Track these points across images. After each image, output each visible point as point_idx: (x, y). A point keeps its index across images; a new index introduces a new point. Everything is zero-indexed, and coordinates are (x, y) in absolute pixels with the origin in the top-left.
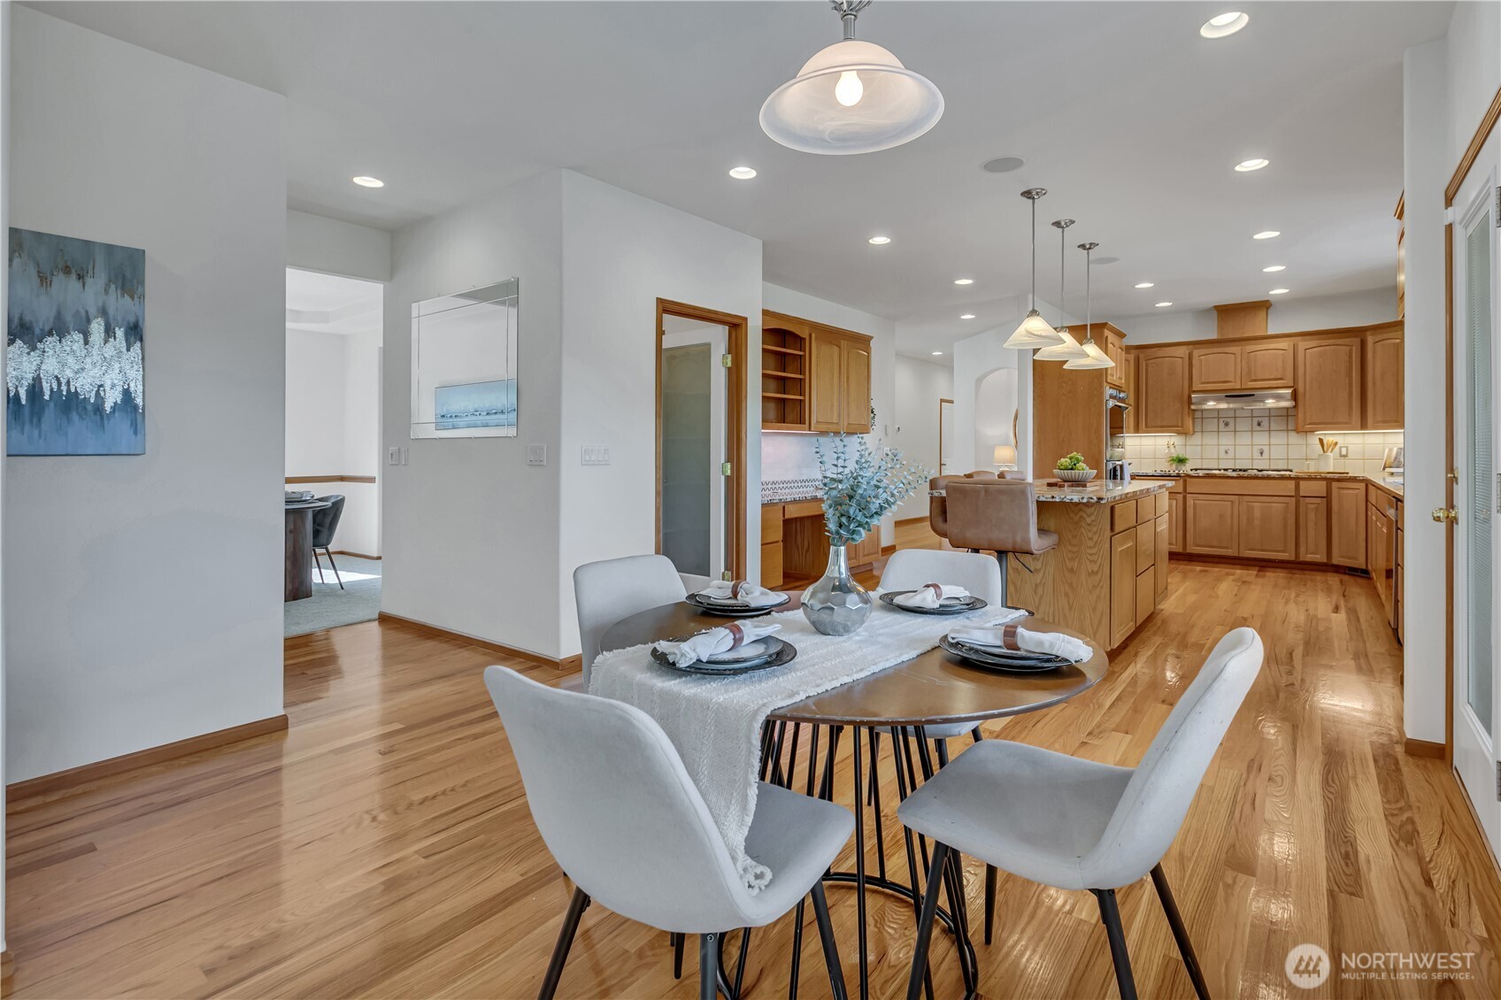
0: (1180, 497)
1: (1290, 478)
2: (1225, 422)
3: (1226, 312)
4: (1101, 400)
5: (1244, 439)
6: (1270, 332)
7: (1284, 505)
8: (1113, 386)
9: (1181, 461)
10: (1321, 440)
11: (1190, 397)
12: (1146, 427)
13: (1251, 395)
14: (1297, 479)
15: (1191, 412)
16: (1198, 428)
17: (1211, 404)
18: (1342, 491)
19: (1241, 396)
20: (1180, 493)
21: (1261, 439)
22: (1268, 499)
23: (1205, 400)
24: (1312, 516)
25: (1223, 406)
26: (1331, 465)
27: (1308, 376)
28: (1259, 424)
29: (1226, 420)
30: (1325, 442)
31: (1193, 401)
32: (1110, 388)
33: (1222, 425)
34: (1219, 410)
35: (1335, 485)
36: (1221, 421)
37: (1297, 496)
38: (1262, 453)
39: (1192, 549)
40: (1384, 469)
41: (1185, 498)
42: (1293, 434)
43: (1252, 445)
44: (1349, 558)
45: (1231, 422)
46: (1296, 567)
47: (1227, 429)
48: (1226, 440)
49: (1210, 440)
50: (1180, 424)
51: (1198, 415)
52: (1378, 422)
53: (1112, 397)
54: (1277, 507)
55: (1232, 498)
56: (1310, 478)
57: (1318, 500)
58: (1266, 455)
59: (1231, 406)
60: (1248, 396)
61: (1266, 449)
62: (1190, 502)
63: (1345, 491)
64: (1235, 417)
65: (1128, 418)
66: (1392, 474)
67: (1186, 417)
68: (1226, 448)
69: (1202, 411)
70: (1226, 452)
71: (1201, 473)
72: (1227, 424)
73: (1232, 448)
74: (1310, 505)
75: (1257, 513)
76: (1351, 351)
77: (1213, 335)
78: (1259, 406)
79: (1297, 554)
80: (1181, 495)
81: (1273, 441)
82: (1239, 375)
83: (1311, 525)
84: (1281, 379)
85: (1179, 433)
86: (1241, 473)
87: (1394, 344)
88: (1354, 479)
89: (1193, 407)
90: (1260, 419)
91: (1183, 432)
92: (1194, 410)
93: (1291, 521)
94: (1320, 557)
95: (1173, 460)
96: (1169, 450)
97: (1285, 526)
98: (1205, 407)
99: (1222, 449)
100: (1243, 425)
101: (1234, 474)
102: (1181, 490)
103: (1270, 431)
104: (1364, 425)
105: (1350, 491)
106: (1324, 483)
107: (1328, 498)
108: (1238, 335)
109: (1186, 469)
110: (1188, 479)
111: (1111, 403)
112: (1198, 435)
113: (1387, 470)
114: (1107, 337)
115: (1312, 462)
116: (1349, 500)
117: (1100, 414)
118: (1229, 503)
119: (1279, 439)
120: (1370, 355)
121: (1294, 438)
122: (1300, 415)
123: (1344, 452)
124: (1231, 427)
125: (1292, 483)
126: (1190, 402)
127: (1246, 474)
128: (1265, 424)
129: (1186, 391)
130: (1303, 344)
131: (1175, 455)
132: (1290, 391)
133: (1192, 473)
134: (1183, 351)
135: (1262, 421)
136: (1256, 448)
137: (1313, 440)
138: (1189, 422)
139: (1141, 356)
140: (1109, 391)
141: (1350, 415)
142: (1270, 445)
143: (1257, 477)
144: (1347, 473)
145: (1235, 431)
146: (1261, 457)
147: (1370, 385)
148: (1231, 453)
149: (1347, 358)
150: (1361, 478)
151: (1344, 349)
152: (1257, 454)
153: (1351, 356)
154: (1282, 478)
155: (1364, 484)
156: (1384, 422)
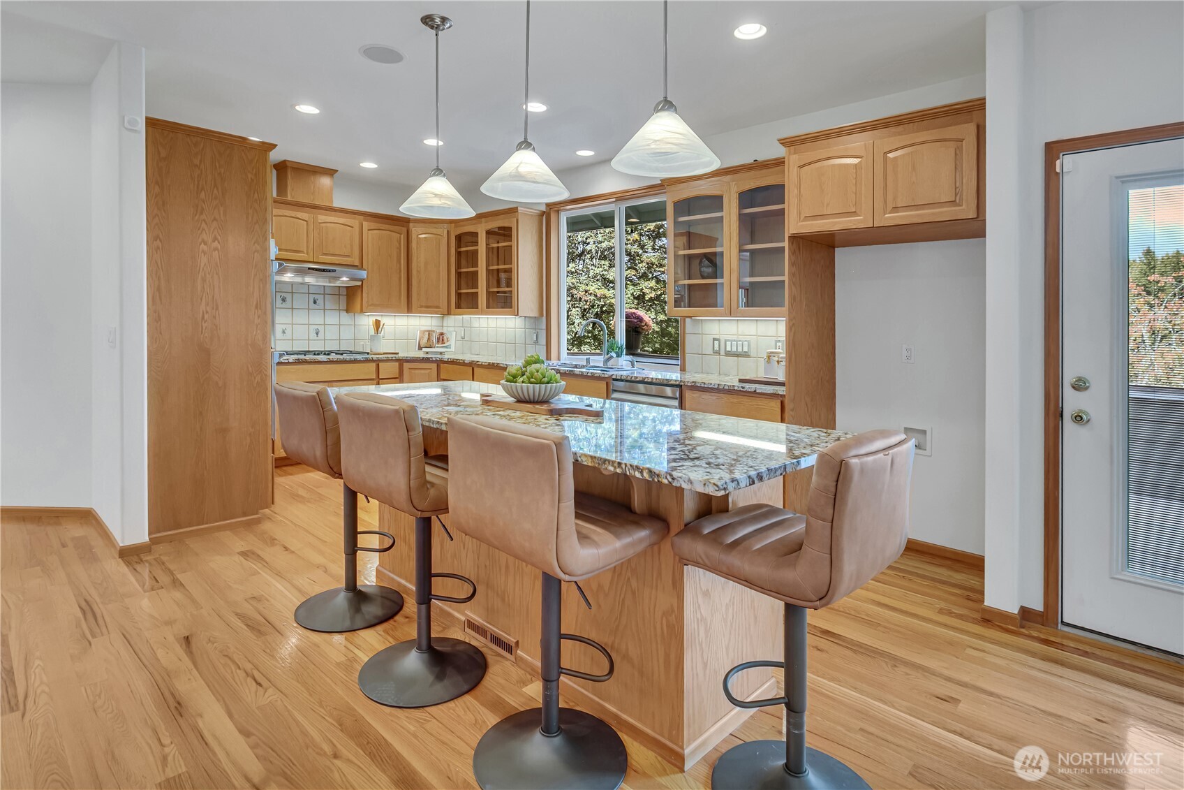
1: (372, 361)
3: (297, 171)
4: (266, 260)
5: (301, 317)
6: (336, 204)
10: (377, 324)
13: (332, 271)
14: (378, 362)
17: (288, 276)
18: (413, 371)
19: (324, 270)
21: (317, 318)
23: (282, 272)
28: (315, 302)
29: (283, 295)
30: (381, 323)
33: (279, 300)
36: (279, 295)
37: (377, 379)
38: (317, 334)
40: (420, 348)
42: (344, 314)
43: (309, 324)
45: (288, 297)
47: (284, 305)
48: (284, 318)
52: (421, 307)
56: (387, 360)
58: (321, 334)
60: (329, 271)
61: (321, 328)
63: (417, 371)
64: (292, 293)
68: (284, 327)
70: (284, 332)
72: (284, 300)
73: (289, 328)
76: (400, 237)
81: (328, 321)
82: (311, 247)
84: (348, 256)
88: (426, 360)
90: (316, 296)
98: (281, 278)
99: (280, 327)
100: (300, 301)
103: (324, 310)
104: (409, 309)
105: (423, 371)
106: (397, 364)
108: (309, 201)
116: (422, 378)
117: (264, 281)
119: (332, 318)
120: (414, 245)
121: (346, 318)
122: (364, 295)
124: (288, 304)
128: (320, 302)
130: (367, 225)
135: (317, 299)
136: (312, 328)
137: (366, 321)
141: (400, 298)
142: (324, 325)
143: (346, 361)
144: (398, 353)
145: (309, 309)
146: (318, 338)
147: (414, 272)
148: (288, 332)
149: (398, 245)
150: (434, 359)
151: (396, 236)
152: (313, 335)
153: (400, 244)
154: (367, 361)
155: (436, 365)
156: (427, 307)
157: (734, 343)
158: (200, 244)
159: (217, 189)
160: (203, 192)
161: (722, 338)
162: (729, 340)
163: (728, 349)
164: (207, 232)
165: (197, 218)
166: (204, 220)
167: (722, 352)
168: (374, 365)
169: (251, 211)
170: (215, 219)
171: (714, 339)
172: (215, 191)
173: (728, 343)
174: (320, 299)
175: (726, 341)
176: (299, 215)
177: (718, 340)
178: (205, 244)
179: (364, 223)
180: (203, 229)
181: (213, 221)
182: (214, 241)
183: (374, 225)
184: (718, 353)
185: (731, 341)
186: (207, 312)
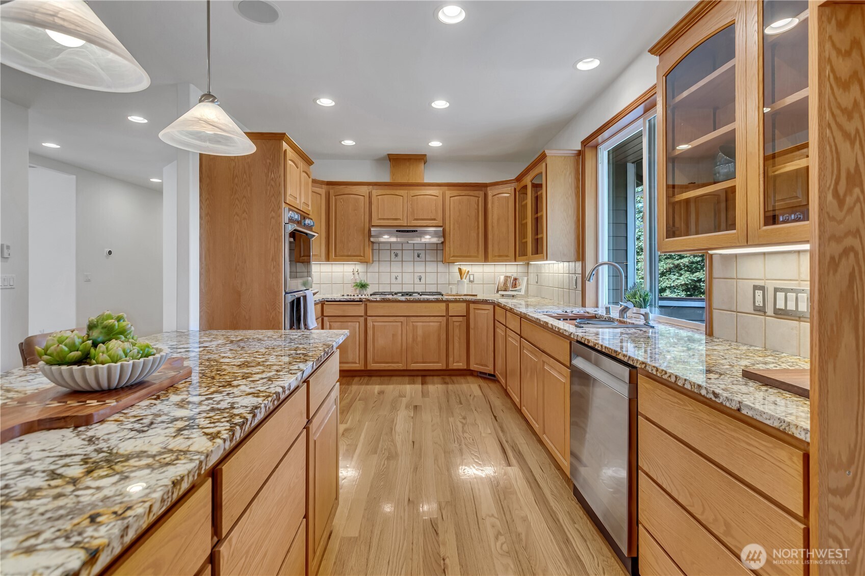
0: (362, 320)
1: (442, 301)
2: (395, 252)
3: (397, 160)
4: (280, 224)
5: (409, 268)
6: (426, 180)
7: (439, 323)
8: (292, 208)
9: (363, 286)
10: (460, 270)
11: (370, 230)
12: (336, 256)
13: (414, 231)
14: (447, 302)
15: (370, 243)
16: (376, 258)
17: (386, 238)
18: (477, 311)
19: (408, 231)
20: (362, 316)
21: (420, 268)
22: (427, 319)
23: (380, 235)
24: (457, 331)
25: (394, 239)
26: (465, 289)
27: (452, 219)
28: (419, 256)
30: (463, 272)
31: (373, 233)
32: (290, 210)
33: (393, 255)
34: (391, 243)
35: (472, 306)
36: (393, 252)
37: (448, 316)
38: (420, 279)
39: (373, 366)
40: (498, 291)
41: (366, 320)
42: (440, 264)
43: (414, 272)
44: (482, 365)
45: (399, 253)
46: (448, 374)
47: (397, 259)
48: (396, 268)
49: (385, 267)
50: (362, 255)
51: (376, 246)
52: (495, 256)
53: (291, 220)
54: (434, 325)
55: (402, 319)
56: (456, 301)
57: (460, 319)
58: (423, 281)
59: (399, 240)
60: (412, 231)
61: (423, 276)
62: (370, 324)
63: (479, 311)
64: (402, 250)
65: (317, 246)
66: (503, 295)
67: (367, 248)
68: (396, 274)
69: (379, 243)
70: (396, 278)
71: (378, 298)
72: (396, 255)
73: (400, 275)
74: (455, 323)
75: (420, 332)
76: (478, 201)
77: (386, 178)
78: (417, 240)
79: (447, 365)
80: (363, 318)
81: (428, 269)
82: (405, 215)
83: (456, 339)
84: (434, 219)
85: (362, 262)
86: (408, 297)
87: (506, 197)
88: (485, 302)
89: (372, 239)
90: (419, 252)
91: (365, 261)
92: (373, 243)
93: (444, 336)
94: (461, 365)
95: (357, 285)
96: (354, 277)
97: (439, 340)
98: (382, 240)
99: (394, 275)
100: (408, 255)
101: (403, 298)
102: (363, 314)
103: (425, 261)
104: (486, 259)
105: (483, 312)
106: (465, 304)
107: (467, 316)
108: (404, 181)
109: (366, 294)
110: (368, 304)
111: (291, 228)
112: (376, 264)
113: (500, 293)
114: (286, 150)
115: (454, 287)
116: (483, 317)
117: (278, 240)
118: (400, 324)
119: (431, 268)
120: (490, 206)
121: (441, 268)
122: (447, 249)
123: (472, 279)
124: (399, 258)
125: (443, 305)
126: (370, 236)
127: (411, 298)
128: (422, 255)
129: (367, 226)
130: (449, 193)
131: (358, 281)
132: (441, 229)
133: (371, 298)
134: (364, 190)
135: (420, 253)
136: (416, 275)
137: (455, 269)
138: (368, 251)
139: (332, 192)
140: (287, 215)
141: (478, 251)
142: (425, 273)
143: (420, 301)
144: (476, 295)
145: (402, 261)
146: (420, 283)
147: (490, 227)
148: (399, 278)
149: (476, 206)
150: (491, 301)
151: (474, 199)
152: (417, 281)
153: (478, 205)
154: (437, 301)
155: (492, 306)
156: (500, 256)
157: (792, 296)
158: (235, 216)
159: (246, 174)
160: (237, 178)
161: (770, 287)
162: (782, 290)
163: (780, 305)
164: (239, 207)
165: (232, 197)
166: (237, 198)
167: (770, 310)
168: (444, 304)
169: (269, 188)
170: (244, 197)
171: (756, 288)
172: (245, 176)
173: (780, 296)
174: (422, 254)
175: (776, 290)
176: (398, 192)
177: (762, 288)
178: (238, 215)
179: (447, 192)
180: (237, 205)
181: (243, 198)
182: (243, 213)
183: (455, 193)
184: (761, 310)
185: (786, 291)
186: (239, 265)
